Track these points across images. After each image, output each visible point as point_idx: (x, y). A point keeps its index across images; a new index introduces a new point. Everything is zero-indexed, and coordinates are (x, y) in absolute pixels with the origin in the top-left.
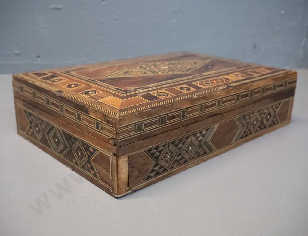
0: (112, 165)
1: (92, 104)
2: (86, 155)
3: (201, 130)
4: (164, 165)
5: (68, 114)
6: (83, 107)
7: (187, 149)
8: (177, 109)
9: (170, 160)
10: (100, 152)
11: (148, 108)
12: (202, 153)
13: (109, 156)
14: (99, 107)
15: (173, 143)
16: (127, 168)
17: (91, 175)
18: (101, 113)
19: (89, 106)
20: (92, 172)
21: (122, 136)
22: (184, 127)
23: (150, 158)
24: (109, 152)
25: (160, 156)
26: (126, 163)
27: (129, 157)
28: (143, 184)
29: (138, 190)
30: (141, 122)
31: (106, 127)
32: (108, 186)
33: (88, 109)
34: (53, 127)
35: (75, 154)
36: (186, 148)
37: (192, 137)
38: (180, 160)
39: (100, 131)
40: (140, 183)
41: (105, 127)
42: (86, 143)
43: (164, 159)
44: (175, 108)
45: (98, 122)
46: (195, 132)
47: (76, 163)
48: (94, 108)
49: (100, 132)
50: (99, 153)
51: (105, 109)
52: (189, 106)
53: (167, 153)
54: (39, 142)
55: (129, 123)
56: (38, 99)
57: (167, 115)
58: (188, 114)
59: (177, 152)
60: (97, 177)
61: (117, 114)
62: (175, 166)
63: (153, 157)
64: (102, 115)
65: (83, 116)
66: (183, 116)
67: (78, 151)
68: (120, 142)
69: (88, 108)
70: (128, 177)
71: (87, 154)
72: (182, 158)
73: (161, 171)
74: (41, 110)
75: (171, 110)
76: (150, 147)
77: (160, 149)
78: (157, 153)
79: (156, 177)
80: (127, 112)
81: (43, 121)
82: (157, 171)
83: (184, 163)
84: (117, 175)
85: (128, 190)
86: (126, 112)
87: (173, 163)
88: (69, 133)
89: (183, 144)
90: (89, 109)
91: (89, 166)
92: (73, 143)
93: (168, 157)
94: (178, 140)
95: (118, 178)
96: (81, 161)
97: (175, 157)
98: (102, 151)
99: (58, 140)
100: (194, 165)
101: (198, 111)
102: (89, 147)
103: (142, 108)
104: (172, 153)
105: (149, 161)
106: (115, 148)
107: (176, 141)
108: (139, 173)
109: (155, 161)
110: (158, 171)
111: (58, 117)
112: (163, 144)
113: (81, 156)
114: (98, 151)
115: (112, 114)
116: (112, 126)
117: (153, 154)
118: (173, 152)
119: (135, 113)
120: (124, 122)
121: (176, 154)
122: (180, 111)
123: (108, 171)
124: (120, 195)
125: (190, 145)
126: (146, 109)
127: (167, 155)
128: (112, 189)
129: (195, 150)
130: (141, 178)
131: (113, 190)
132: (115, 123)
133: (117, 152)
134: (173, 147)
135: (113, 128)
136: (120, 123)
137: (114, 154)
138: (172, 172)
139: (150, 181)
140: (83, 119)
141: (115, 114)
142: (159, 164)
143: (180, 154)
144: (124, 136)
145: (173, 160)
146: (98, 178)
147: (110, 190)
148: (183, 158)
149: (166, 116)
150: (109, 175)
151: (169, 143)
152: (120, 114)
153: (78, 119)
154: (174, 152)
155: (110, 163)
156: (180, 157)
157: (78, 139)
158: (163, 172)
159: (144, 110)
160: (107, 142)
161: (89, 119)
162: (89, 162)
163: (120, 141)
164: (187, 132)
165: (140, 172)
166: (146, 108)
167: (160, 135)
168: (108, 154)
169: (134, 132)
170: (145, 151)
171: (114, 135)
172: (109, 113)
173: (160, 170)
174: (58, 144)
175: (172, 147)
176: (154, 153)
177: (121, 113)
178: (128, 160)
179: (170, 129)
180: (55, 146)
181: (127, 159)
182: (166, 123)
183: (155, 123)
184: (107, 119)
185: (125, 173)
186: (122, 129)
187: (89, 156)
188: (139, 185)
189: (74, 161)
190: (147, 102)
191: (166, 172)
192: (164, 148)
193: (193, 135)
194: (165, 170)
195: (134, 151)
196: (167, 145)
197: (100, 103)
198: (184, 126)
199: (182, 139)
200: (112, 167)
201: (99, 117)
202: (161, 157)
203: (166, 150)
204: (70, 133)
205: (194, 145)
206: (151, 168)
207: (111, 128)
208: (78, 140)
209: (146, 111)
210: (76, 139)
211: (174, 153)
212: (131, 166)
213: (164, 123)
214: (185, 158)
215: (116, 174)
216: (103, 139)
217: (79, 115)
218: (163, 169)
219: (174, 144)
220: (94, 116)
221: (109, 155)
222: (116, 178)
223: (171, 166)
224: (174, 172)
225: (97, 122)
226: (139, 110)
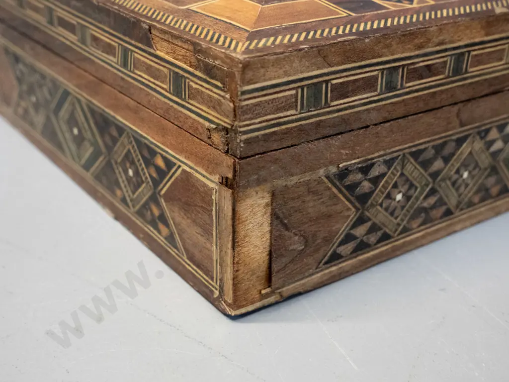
0: (218, 217)
1: (163, 15)
2: (146, 178)
3: (503, 122)
4: (383, 224)
5: (98, 49)
6: (136, 24)
7: (456, 177)
8: (441, 43)
9: (403, 207)
10: (184, 171)
11: (347, 31)
12: (494, 191)
13: (211, 185)
14: (185, 22)
15: (416, 155)
16: (267, 228)
17: (161, 240)
18: (187, 41)
19: (154, 20)
20: (165, 230)
21: (252, 121)
22: (456, 108)
23: (344, 199)
24: (210, 173)
25: (374, 195)
26: (265, 213)
27: (273, 195)
28: (317, 277)
29: (300, 294)
30: (321, 79)
31: (204, 90)
32: (207, 278)
33: (150, 30)
34: (66, 94)
35: (120, 173)
36: (452, 173)
37: (473, 142)
38: (433, 207)
39: (184, 103)
40: (307, 274)
41: (200, 88)
42: (146, 142)
43: (384, 205)
44: (436, 40)
45: (181, 72)
46: (485, 125)
47: (124, 200)
48: (169, 25)
49: (183, 106)
50: (181, 174)
51: (203, 29)
52: (477, 40)
53: (395, 186)
54: (38, 136)
55: (279, 77)
56: (29, 12)
57: (409, 62)
58: (471, 67)
59: (427, 185)
60: (176, 247)
61: (240, 44)
62: (415, 226)
63: (353, 196)
64: (191, 48)
65: (139, 56)
66: (457, 71)
67: (128, 165)
68: (247, 142)
69: (150, 27)
70: (270, 254)
71: (150, 175)
72: (438, 204)
73: (373, 239)
74: (38, 42)
75: (420, 47)
76: (344, 164)
77: (375, 172)
78: (366, 186)
79: (355, 257)
80: (275, 40)
81: (43, 77)
82: (362, 241)
83: (441, 218)
84: (233, 248)
85: (267, 294)
86: (272, 39)
87: (410, 219)
88: (103, 110)
89: (446, 160)
90: (153, 31)
91: (156, 212)
92: (115, 141)
93: (399, 197)
94: (433, 147)
95: (236, 259)
96: (135, 196)
97: (417, 199)
98: (191, 168)
99: (80, 131)
100: (468, 223)
101: (501, 59)
102: (153, 153)
103: (327, 31)
104: (412, 185)
105: (339, 208)
106: (229, 161)
107: (425, 149)
108: (306, 246)
109: (357, 209)
110: (365, 239)
111: (76, 63)
112: (385, 157)
113: (134, 179)
114: (179, 166)
115: (224, 42)
116: (219, 84)
117: (352, 188)
118: (415, 183)
119: (302, 43)
120: (262, 71)
121: (423, 190)
122: (447, 53)
123: (207, 232)
124: (243, 311)
125: (465, 165)
126: (341, 36)
127: (396, 191)
128: (216, 289)
129: (477, 181)
130: (310, 260)
131: (220, 292)
132: (231, 75)
133: (234, 176)
134: (416, 168)
135: (222, 93)
136: (249, 75)
137: (226, 182)
138: (404, 243)
139: (338, 269)
140: (137, 64)
141: (234, 43)
142: (369, 219)
143: (433, 192)
144: (260, 123)
145: (411, 207)
146: (178, 250)
147: (212, 292)
148: (441, 202)
149: (403, 66)
150: (208, 245)
151: (404, 155)
152: (250, 44)
153: (125, 65)
154: (418, 185)
155: (214, 209)
156: (432, 200)
157: (126, 128)
158: (379, 241)
159: (334, 38)
160: (206, 139)
161: (152, 64)
162: (154, 199)
163: (245, 137)
164: (462, 125)
165: (307, 242)
166: (340, 32)
167: (379, 128)
168: (208, 178)
169: (297, 110)
170: (327, 177)
171: (227, 117)
172: (214, 40)
173: (370, 236)
174: (79, 140)
175: (412, 169)
176: (357, 185)
177: (256, 41)
178: (272, 201)
179: (412, 111)
180: (73, 147)
181: (267, 199)
182: (402, 87)
183: (369, 84)
184: (206, 60)
185: (258, 243)
186: (255, 98)
187: (156, 183)
188: (303, 281)
189: (119, 193)
190: (345, 15)
191: (387, 242)
192: (389, 169)
193: (479, 133)
194: (386, 237)
195: (292, 175)
196: (397, 161)
197: (189, 14)
198: (456, 104)
199: (445, 143)
200: (218, 223)
201: (180, 57)
202: (378, 197)
203: (393, 177)
204: (107, 110)
205: (477, 166)
206: (343, 228)
207: (215, 90)
208: (126, 133)
209: (339, 40)
210: (121, 130)
211: (416, 188)
212: (282, 222)
213: (395, 89)
214: (445, 204)
215: (230, 245)
216: (193, 131)
217: (126, 51)
218: (379, 234)
219: (420, 159)
220: (168, 53)
221: (211, 182)
222: (229, 260)
223: (404, 226)
224: (411, 242)
225: (177, 73)
226: (317, 36)
